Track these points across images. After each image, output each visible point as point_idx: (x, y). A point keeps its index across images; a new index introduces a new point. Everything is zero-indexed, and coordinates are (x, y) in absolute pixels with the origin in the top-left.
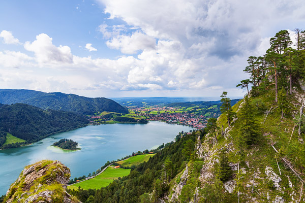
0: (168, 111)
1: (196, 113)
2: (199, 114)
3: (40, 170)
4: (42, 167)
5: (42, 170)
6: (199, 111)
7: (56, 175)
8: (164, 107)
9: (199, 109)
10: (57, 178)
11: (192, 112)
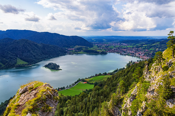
0: (121, 46)
1: (143, 48)
2: (145, 49)
3: (32, 91)
4: (34, 88)
5: (34, 91)
6: (145, 46)
7: (46, 98)
8: (119, 43)
9: (145, 45)
10: (47, 101)
11: (140, 47)
